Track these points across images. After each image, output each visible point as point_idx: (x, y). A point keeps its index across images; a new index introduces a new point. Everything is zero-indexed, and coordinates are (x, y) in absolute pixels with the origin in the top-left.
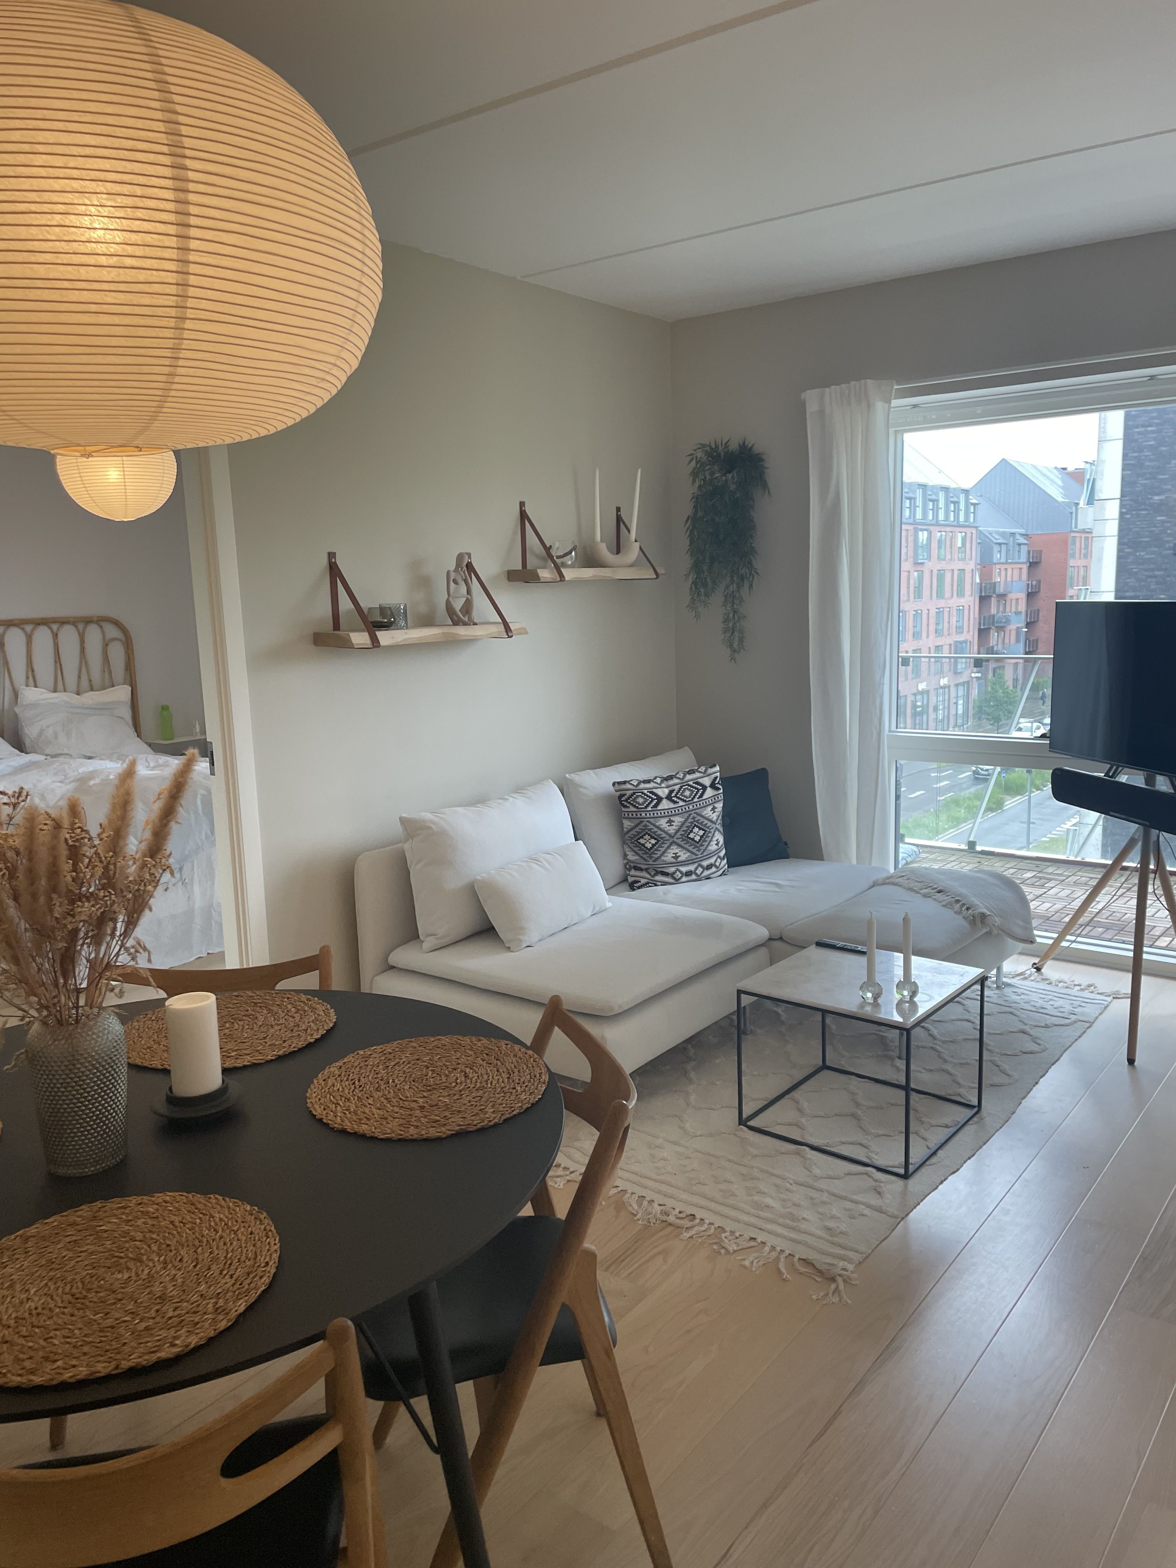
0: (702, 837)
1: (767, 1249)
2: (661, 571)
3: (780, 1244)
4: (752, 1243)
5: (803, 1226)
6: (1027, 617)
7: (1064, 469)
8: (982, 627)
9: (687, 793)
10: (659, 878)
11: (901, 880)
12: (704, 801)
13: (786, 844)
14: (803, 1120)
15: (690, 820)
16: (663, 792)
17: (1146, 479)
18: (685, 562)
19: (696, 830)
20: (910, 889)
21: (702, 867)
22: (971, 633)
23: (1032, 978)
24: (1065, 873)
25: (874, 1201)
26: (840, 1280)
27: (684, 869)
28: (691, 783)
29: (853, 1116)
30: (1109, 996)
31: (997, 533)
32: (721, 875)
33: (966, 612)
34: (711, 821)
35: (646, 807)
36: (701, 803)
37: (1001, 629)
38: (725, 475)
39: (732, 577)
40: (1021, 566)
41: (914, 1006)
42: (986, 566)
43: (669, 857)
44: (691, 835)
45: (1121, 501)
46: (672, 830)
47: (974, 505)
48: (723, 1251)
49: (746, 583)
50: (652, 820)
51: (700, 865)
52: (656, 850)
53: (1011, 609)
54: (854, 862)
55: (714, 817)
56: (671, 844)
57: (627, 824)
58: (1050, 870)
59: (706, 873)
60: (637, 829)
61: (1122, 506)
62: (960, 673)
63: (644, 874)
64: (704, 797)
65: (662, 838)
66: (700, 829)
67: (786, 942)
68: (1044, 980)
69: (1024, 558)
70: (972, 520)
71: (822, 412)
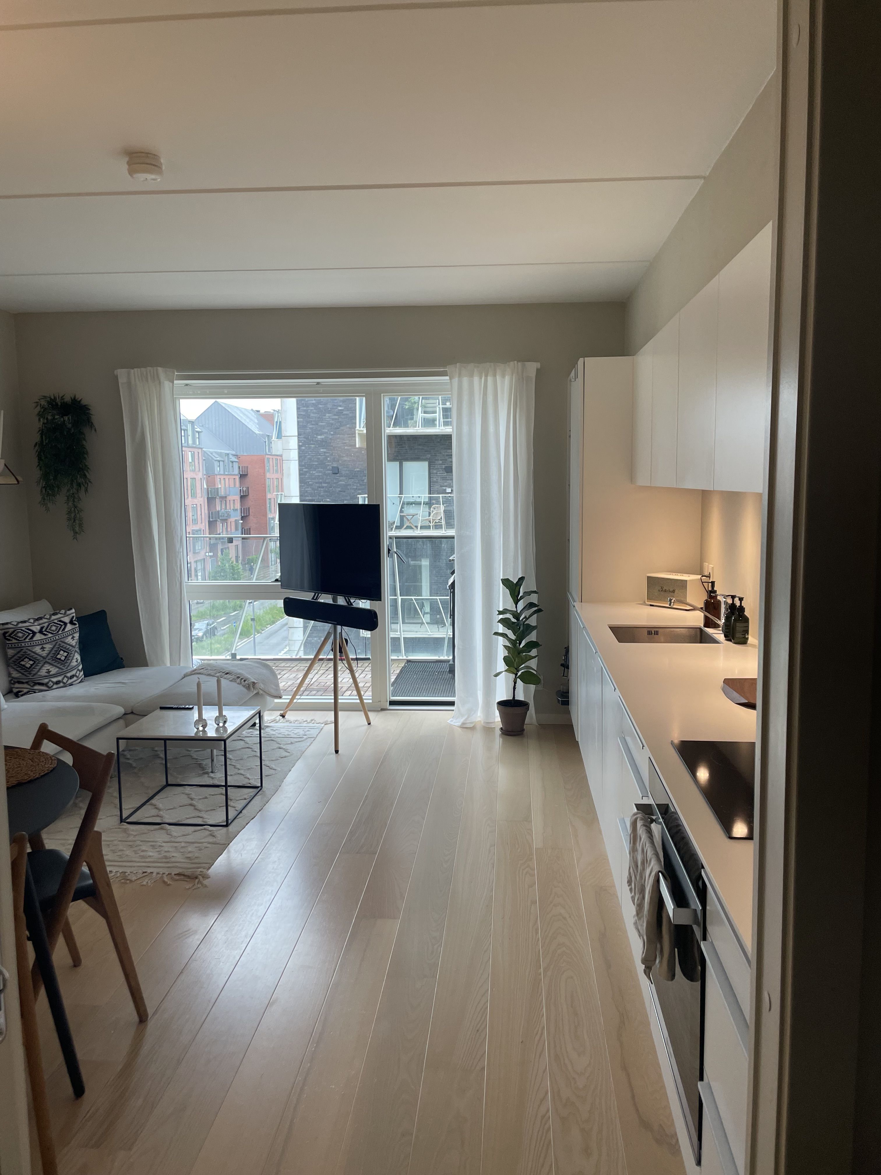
0: (66, 657)
1: (154, 874)
2: (20, 479)
3: (161, 871)
4: (145, 874)
5: (173, 860)
6: (241, 513)
7: (258, 411)
8: (211, 520)
9: (54, 628)
10: (37, 687)
11: (202, 670)
12: (66, 633)
13: (122, 659)
14: (161, 813)
15: (57, 646)
16: (36, 628)
17: (312, 425)
18: (37, 473)
19: (62, 652)
20: (209, 675)
21: (67, 677)
22: (203, 524)
23: (281, 721)
24: (291, 666)
25: (211, 839)
26: (200, 877)
27: (55, 680)
28: (56, 621)
29: (191, 805)
30: (323, 723)
31: (216, 452)
32: (79, 683)
33: (199, 509)
34: (72, 646)
35: (25, 639)
36: (64, 634)
37: (225, 521)
38: (62, 417)
39: (72, 484)
40: (234, 477)
41: (225, 729)
42: (210, 477)
43: (43, 672)
44: (59, 657)
45: (298, 437)
46: (44, 654)
47: (198, 432)
48: (128, 882)
49: (83, 488)
50: (29, 648)
51: (65, 676)
52: (34, 668)
53: (230, 507)
54: (168, 665)
55: (74, 643)
56: (45, 663)
57: (10, 652)
58: (283, 665)
59: (70, 681)
60: (19, 655)
61: (299, 441)
62: (197, 553)
63: (25, 686)
64: (66, 630)
65: (38, 660)
66: (64, 651)
67: (136, 714)
68: (287, 721)
69: (236, 471)
70: (198, 444)
71: (129, 383)
